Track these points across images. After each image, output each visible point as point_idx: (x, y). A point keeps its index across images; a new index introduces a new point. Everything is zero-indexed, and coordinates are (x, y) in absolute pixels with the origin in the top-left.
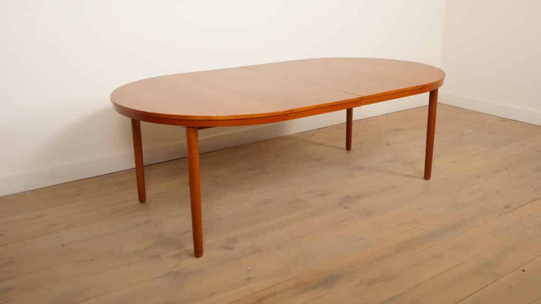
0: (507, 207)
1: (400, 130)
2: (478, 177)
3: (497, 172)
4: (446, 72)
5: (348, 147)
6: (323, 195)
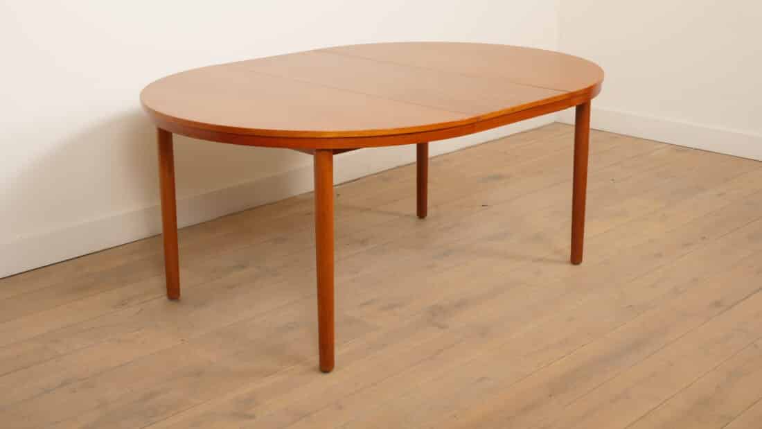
0: (717, 304)
1: (499, 177)
2: (659, 255)
3: (687, 245)
4: (602, 65)
5: (422, 212)
6: (391, 307)
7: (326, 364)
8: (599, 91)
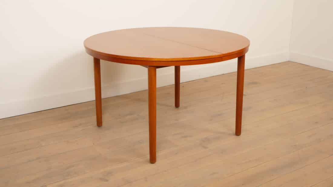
1: (256, 83)
7: (153, 160)
8: (248, 51)
